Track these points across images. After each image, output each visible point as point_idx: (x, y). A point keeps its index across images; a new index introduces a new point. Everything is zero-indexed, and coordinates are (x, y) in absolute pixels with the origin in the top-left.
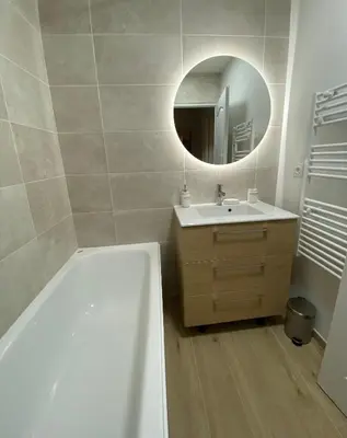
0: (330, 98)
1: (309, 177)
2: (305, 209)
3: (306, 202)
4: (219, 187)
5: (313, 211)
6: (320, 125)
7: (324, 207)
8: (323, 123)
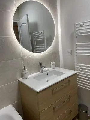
0: (81, 26)
1: (77, 55)
2: (77, 68)
3: (77, 65)
4: (41, 64)
5: (81, 68)
6: (79, 35)
7: (83, 66)
8: (80, 35)
